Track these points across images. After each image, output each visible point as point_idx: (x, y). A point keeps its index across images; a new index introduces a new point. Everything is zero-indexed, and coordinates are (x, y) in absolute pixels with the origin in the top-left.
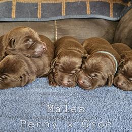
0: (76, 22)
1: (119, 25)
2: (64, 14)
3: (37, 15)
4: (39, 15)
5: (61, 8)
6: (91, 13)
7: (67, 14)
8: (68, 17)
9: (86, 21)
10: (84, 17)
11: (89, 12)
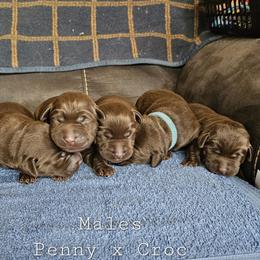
0: (117, 71)
1: (183, 73)
2: (96, 58)
3: (53, 60)
4: (57, 62)
5: (91, 50)
6: (140, 57)
7: (102, 58)
8: (103, 63)
9: (132, 69)
10: (130, 63)
11: (135, 55)
